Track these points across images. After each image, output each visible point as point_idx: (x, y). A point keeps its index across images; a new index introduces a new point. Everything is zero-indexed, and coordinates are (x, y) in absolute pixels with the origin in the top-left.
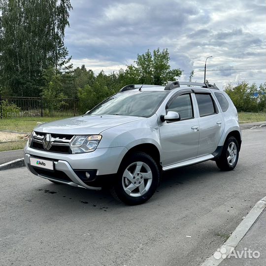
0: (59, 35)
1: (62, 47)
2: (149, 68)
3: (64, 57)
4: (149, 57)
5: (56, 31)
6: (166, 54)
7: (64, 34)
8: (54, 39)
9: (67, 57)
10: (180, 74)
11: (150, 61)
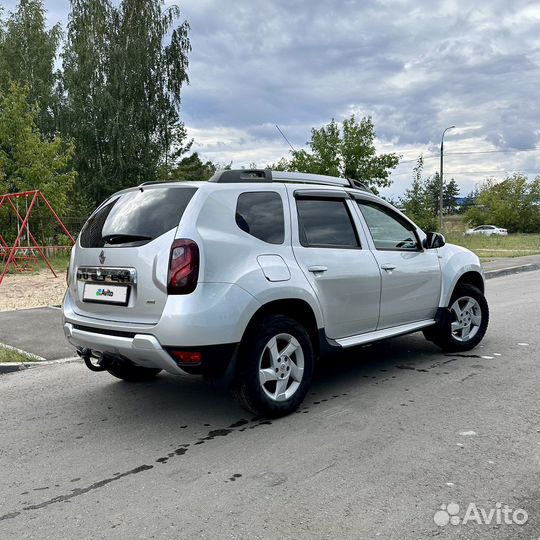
0: (171, 100)
1: (177, 123)
2: (334, 154)
3: (180, 141)
4: (333, 133)
5: (164, 93)
6: (369, 127)
7: (179, 99)
8: (162, 108)
9: (185, 142)
10: (396, 162)
11: (335, 140)
